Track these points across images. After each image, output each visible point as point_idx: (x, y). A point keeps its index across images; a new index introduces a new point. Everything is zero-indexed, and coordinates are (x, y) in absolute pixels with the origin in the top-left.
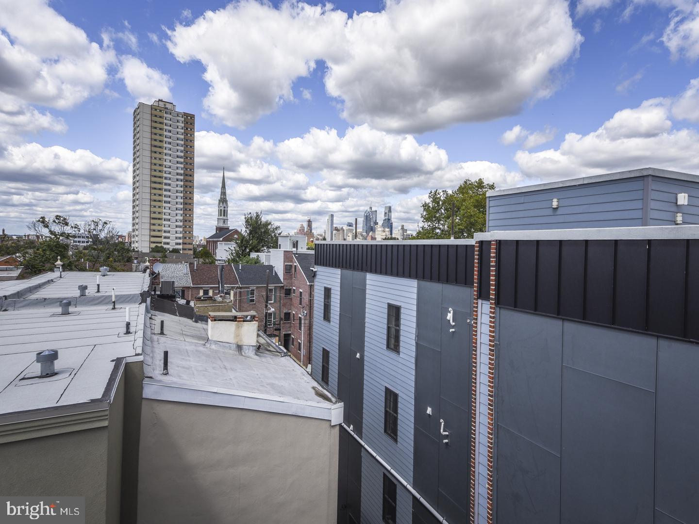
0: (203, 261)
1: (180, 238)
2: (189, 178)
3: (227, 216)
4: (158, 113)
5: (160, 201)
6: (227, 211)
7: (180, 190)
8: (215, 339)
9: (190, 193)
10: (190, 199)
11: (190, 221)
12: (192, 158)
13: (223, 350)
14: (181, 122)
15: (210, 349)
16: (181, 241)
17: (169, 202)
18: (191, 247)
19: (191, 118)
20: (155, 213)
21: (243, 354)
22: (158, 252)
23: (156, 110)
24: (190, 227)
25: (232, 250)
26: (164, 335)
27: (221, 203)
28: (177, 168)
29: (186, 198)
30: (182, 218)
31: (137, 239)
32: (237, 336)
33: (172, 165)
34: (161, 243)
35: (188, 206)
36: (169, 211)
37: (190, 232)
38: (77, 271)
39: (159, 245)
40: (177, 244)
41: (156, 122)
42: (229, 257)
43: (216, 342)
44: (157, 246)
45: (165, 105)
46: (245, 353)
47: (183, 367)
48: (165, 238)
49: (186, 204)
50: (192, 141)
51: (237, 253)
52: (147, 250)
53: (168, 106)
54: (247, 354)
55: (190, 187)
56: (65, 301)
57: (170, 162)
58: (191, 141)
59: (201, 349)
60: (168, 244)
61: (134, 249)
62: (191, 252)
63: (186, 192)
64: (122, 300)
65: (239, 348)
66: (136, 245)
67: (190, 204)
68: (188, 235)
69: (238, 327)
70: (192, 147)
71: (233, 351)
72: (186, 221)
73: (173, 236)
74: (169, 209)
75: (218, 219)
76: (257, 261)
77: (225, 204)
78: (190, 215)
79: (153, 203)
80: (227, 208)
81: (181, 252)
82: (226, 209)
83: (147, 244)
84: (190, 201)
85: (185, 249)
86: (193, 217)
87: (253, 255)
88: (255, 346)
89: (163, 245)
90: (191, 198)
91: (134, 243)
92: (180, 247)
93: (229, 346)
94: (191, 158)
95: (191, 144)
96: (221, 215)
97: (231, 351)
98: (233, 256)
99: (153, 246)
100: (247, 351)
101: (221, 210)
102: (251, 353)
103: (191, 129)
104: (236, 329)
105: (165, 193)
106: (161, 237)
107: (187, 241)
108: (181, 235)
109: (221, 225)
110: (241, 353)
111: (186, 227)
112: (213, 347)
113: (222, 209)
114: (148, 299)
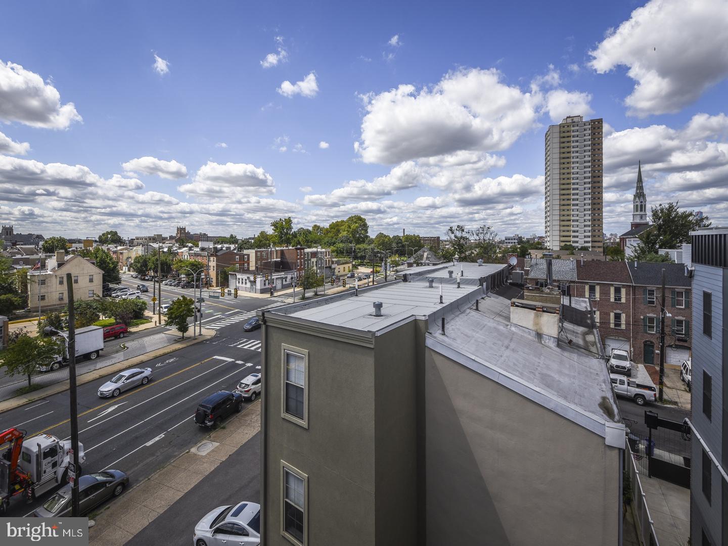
0: (611, 258)
1: (589, 237)
2: (596, 179)
3: (645, 211)
4: (566, 129)
5: (568, 205)
6: (645, 205)
7: (588, 193)
8: (515, 323)
9: (599, 193)
10: (599, 198)
11: (599, 220)
12: (601, 160)
13: (522, 334)
14: (588, 129)
15: (510, 330)
16: (590, 239)
17: (577, 205)
18: (601, 244)
19: (599, 123)
20: (564, 215)
21: (543, 342)
22: (567, 249)
23: (564, 127)
24: (599, 225)
25: (635, 247)
26: (478, 310)
27: (637, 199)
28: (585, 172)
29: (595, 199)
30: (590, 218)
31: (548, 239)
32: (536, 324)
33: (580, 170)
34: (570, 241)
35: (597, 205)
36: (577, 213)
37: (599, 231)
38: (469, 262)
39: (568, 244)
40: (585, 242)
41: (564, 137)
42: (632, 254)
43: (516, 325)
44: (566, 245)
45: (572, 120)
46: (545, 342)
47: (466, 335)
48: (574, 237)
49: (594, 204)
50: (601, 144)
51: (642, 250)
52: (557, 248)
53: (576, 120)
54: (547, 344)
55: (599, 187)
56: (430, 279)
57: (578, 168)
58: (599, 144)
59: (501, 328)
60: (577, 242)
61: (546, 248)
62: (601, 250)
63: (594, 193)
64: (467, 282)
65: (539, 335)
66: (548, 244)
67: (599, 204)
68: (597, 233)
69: (537, 316)
70: (601, 149)
71: (532, 337)
72: (595, 220)
73: (581, 235)
74: (578, 211)
75: (633, 215)
76: (666, 259)
77: (642, 198)
78: (599, 215)
79: (563, 208)
80: (645, 202)
81: (590, 250)
82: (643, 204)
83: (557, 243)
84: (599, 201)
85: (595, 247)
86: (602, 215)
87: (662, 252)
88: (556, 338)
89: (572, 243)
90: (601, 198)
91: (546, 242)
92: (590, 245)
93: (529, 331)
94: (599, 160)
95: (599, 147)
96: (637, 211)
97: (530, 337)
98: (637, 253)
99: (563, 244)
100: (548, 340)
101: (637, 205)
102: (552, 344)
103: (599, 133)
104: (535, 318)
105: (573, 197)
106: (570, 236)
107: (597, 239)
108: (590, 234)
109: (638, 221)
110: (541, 341)
111: (594, 226)
112: (513, 329)
113: (639, 204)
114: (484, 283)
